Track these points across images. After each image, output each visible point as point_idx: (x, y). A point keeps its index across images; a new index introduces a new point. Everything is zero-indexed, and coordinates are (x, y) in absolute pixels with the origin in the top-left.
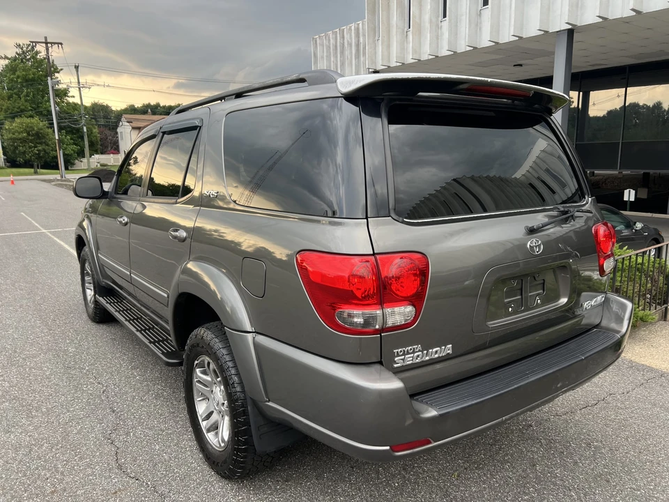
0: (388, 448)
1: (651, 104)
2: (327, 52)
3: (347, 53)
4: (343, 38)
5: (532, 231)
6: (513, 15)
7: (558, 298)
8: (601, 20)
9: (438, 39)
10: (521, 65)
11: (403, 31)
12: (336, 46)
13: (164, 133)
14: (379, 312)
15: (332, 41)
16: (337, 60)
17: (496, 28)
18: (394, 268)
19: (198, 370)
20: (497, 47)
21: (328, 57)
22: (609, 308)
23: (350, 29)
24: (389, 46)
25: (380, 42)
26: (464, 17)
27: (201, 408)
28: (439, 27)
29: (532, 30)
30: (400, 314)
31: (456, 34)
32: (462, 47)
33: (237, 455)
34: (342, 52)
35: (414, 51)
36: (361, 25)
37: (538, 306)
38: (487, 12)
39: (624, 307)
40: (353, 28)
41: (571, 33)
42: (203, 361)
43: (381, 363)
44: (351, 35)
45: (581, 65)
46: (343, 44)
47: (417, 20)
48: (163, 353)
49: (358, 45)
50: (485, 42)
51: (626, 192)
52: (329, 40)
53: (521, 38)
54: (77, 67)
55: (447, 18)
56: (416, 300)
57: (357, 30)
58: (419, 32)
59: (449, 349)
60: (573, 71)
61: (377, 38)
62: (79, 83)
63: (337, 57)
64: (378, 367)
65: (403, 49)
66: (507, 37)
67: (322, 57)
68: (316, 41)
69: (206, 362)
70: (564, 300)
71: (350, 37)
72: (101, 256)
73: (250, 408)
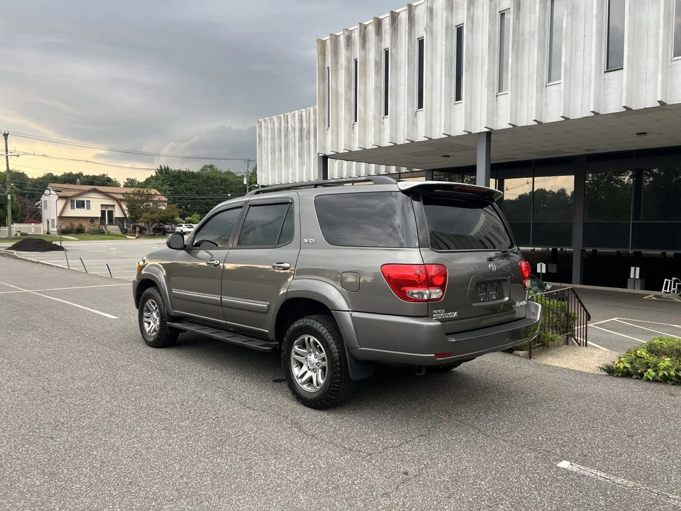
0: (433, 355)
1: (556, 191)
2: (271, 134)
3: (291, 136)
4: (287, 122)
5: (490, 259)
6: (443, 118)
7: (503, 298)
8: (511, 127)
9: (380, 132)
10: (448, 156)
11: (350, 123)
12: (280, 130)
13: (250, 206)
14: (427, 292)
15: (276, 125)
16: (281, 143)
17: (430, 126)
18: (433, 271)
19: (296, 347)
20: (430, 142)
21: (273, 139)
22: (530, 310)
23: (294, 115)
24: (337, 135)
25: (330, 131)
26: (402, 116)
27: (296, 371)
28: (381, 123)
29: (459, 131)
30: (436, 293)
31: (396, 129)
32: (402, 140)
34: (286, 136)
35: (360, 141)
36: (304, 113)
37: (494, 300)
38: (422, 114)
39: (537, 307)
40: (297, 115)
41: (489, 134)
42: (304, 339)
43: (427, 316)
44: (294, 121)
45: (498, 158)
46: (287, 128)
47: (363, 115)
49: (301, 130)
50: (421, 137)
51: (539, 265)
52: (274, 124)
53: (449, 136)
54: (6, 135)
55: (389, 116)
56: (442, 287)
57: (301, 116)
58: (364, 125)
59: (455, 314)
60: (492, 163)
61: (326, 128)
62: (7, 150)
63: (281, 139)
64: (426, 318)
65: (350, 138)
66: (438, 134)
67: (267, 139)
68: (261, 124)
69: (306, 339)
70: (507, 299)
71: (293, 122)
72: (175, 291)
73: (347, 354)
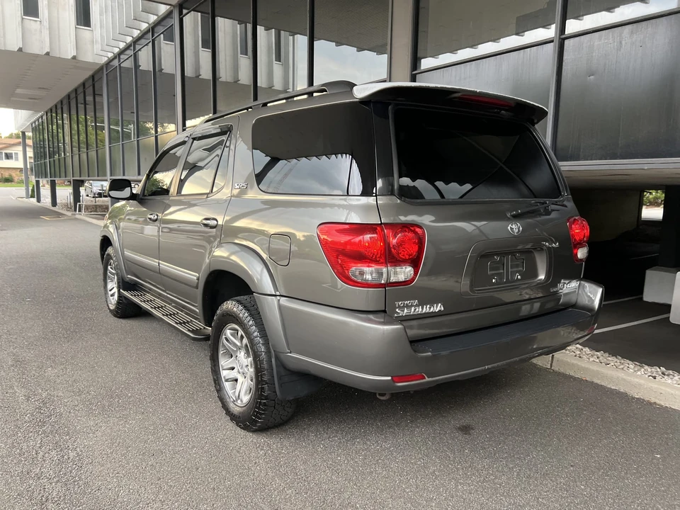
0: (389, 378)
5: (512, 216)
7: (536, 276)
13: (194, 139)
14: (384, 270)
22: (583, 292)
30: (401, 273)
33: (259, 408)
37: (518, 280)
43: (384, 311)
48: (189, 330)
56: (415, 263)
59: (440, 306)
64: (383, 314)
70: (542, 278)
72: (127, 253)
73: (273, 360)
